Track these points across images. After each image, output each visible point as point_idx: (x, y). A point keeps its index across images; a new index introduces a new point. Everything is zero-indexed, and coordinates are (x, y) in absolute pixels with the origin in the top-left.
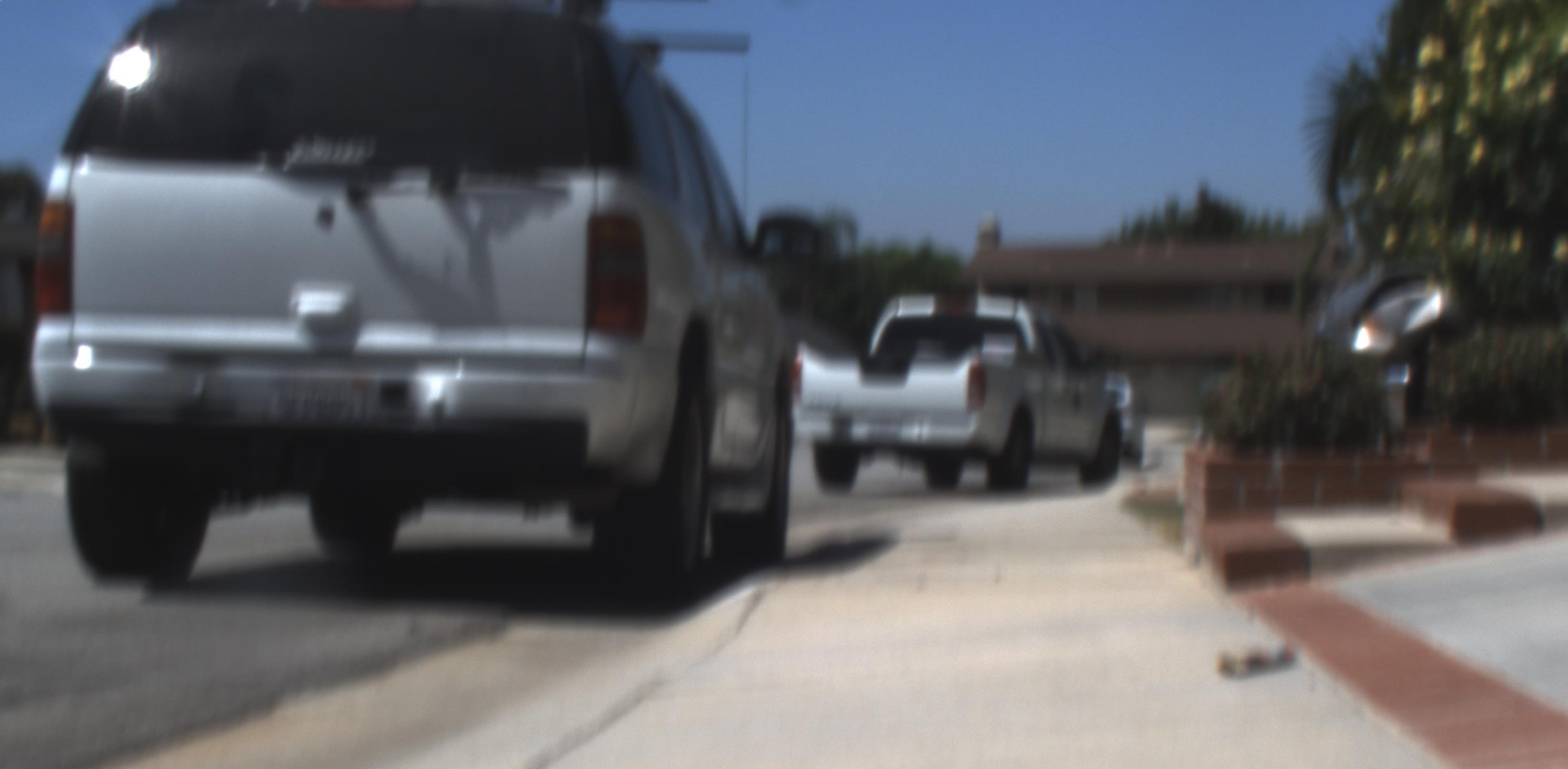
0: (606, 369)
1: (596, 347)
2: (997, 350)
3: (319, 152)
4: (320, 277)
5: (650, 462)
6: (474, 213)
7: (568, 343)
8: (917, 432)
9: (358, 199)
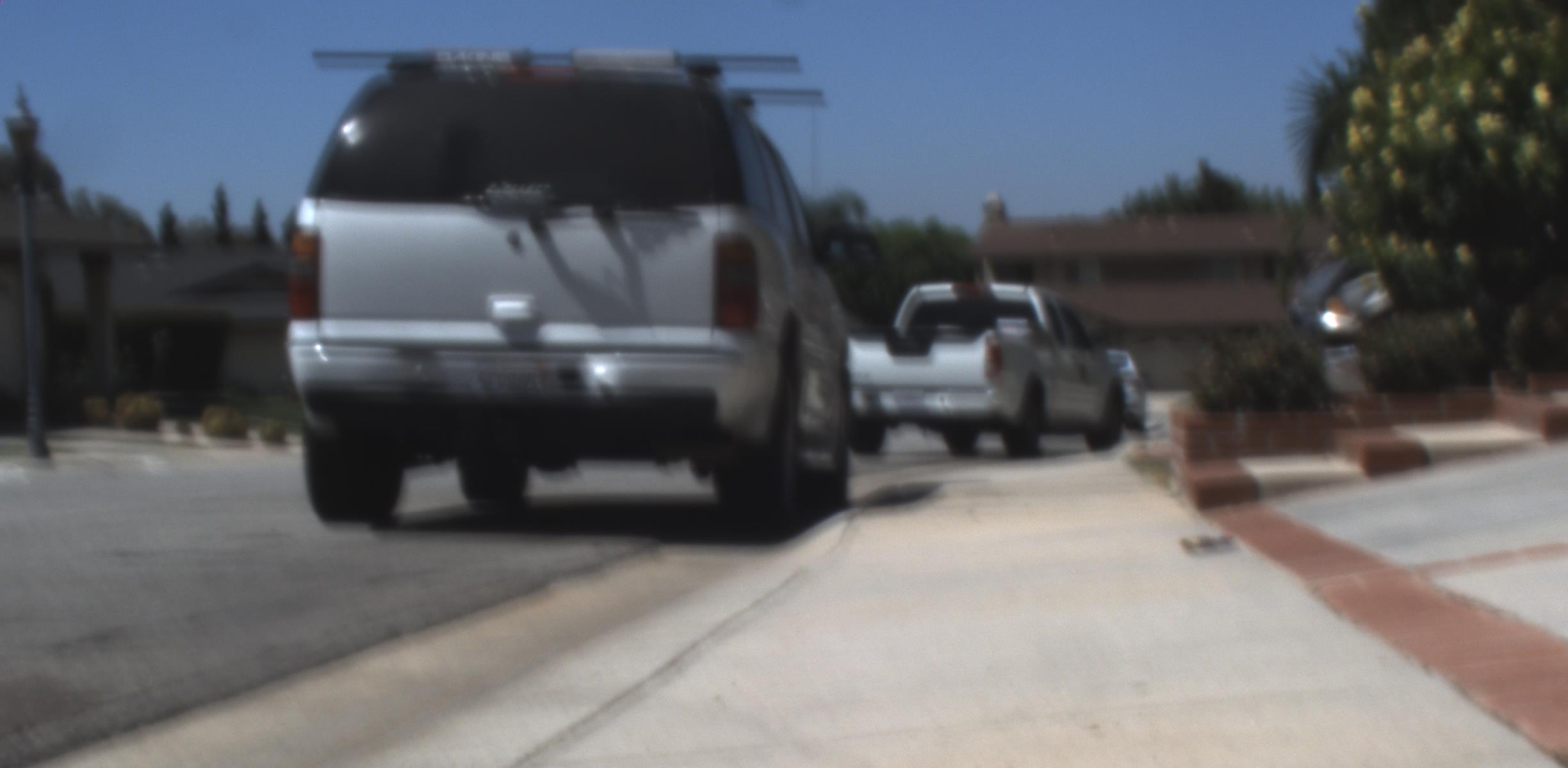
0: (730, 356)
1: (720, 339)
2: (1012, 329)
3: (509, 192)
4: (509, 287)
5: (760, 428)
6: (627, 237)
7: (700, 336)
8: (940, 403)
9: (539, 229)
